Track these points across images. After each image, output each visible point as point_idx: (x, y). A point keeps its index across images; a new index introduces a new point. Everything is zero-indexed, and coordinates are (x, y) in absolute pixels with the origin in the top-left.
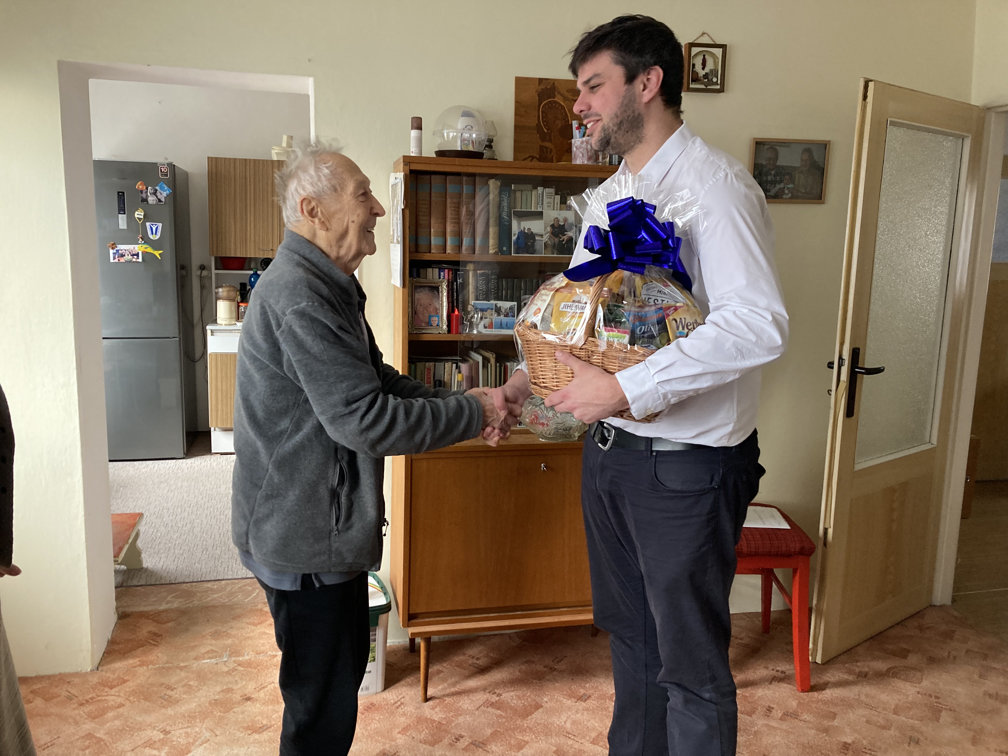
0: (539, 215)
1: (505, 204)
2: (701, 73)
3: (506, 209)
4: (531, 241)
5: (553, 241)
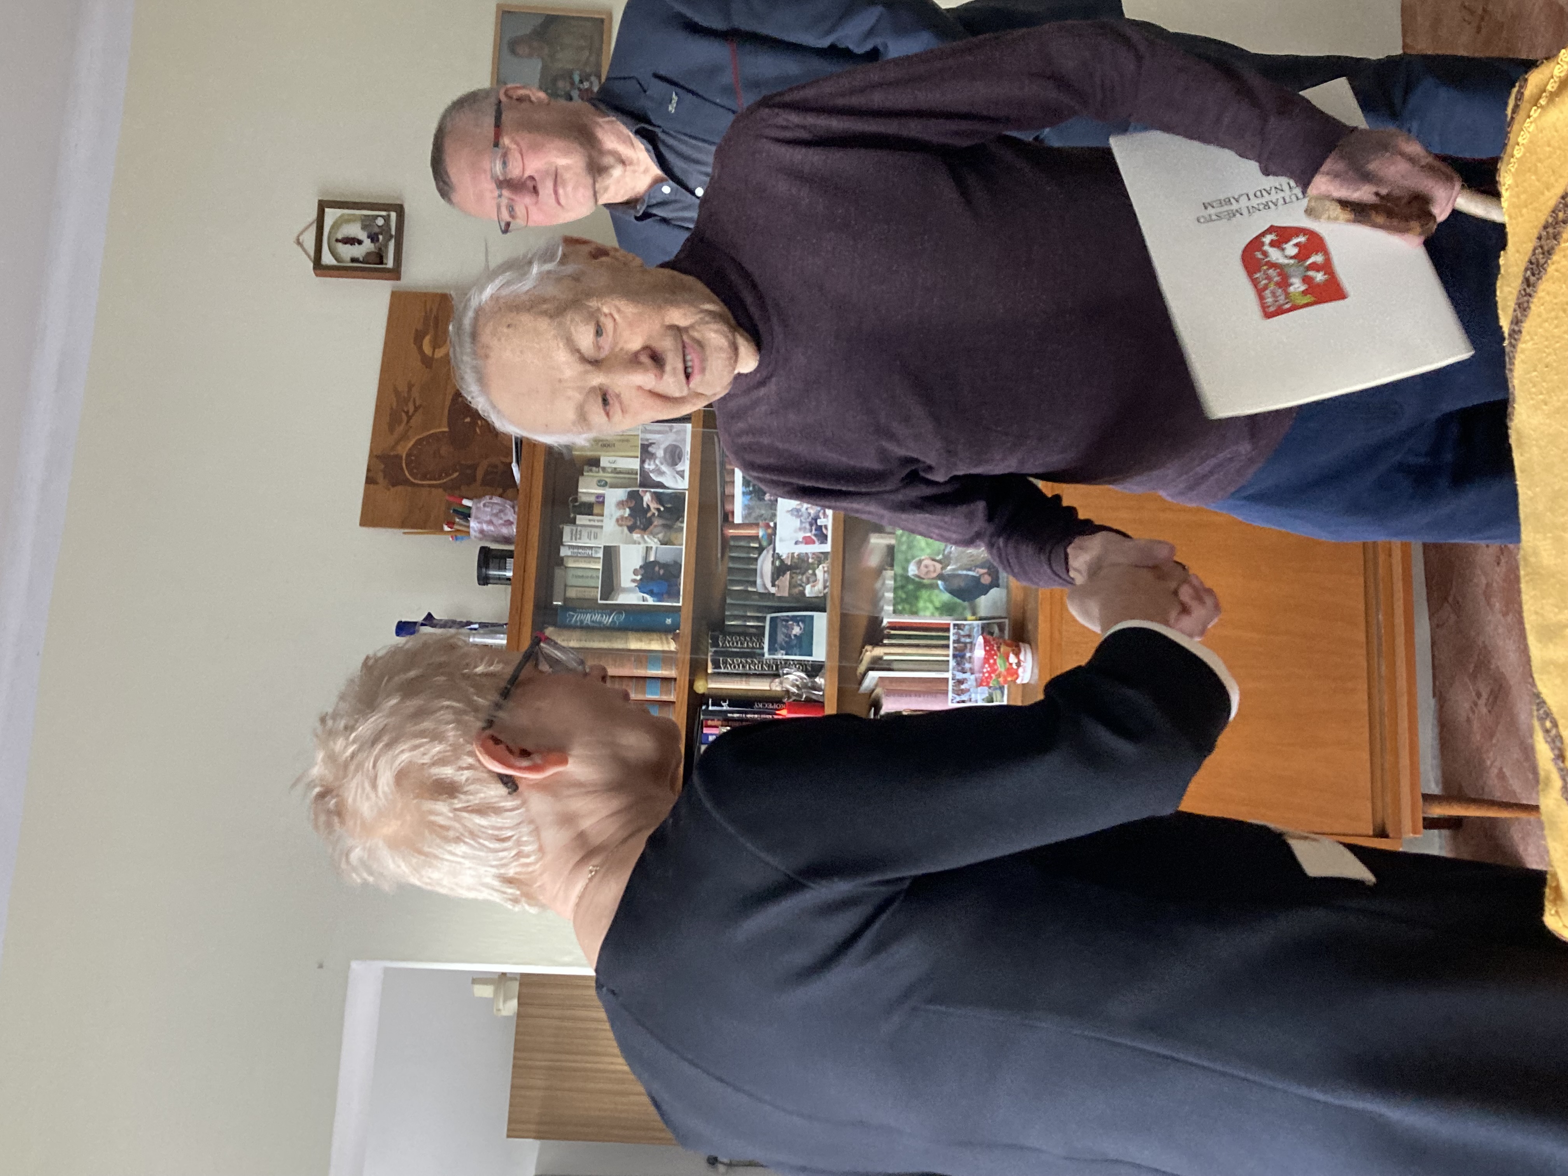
0: (610, 555)
1: (588, 618)
2: (368, 245)
3: (597, 617)
4: (657, 569)
5: (659, 529)
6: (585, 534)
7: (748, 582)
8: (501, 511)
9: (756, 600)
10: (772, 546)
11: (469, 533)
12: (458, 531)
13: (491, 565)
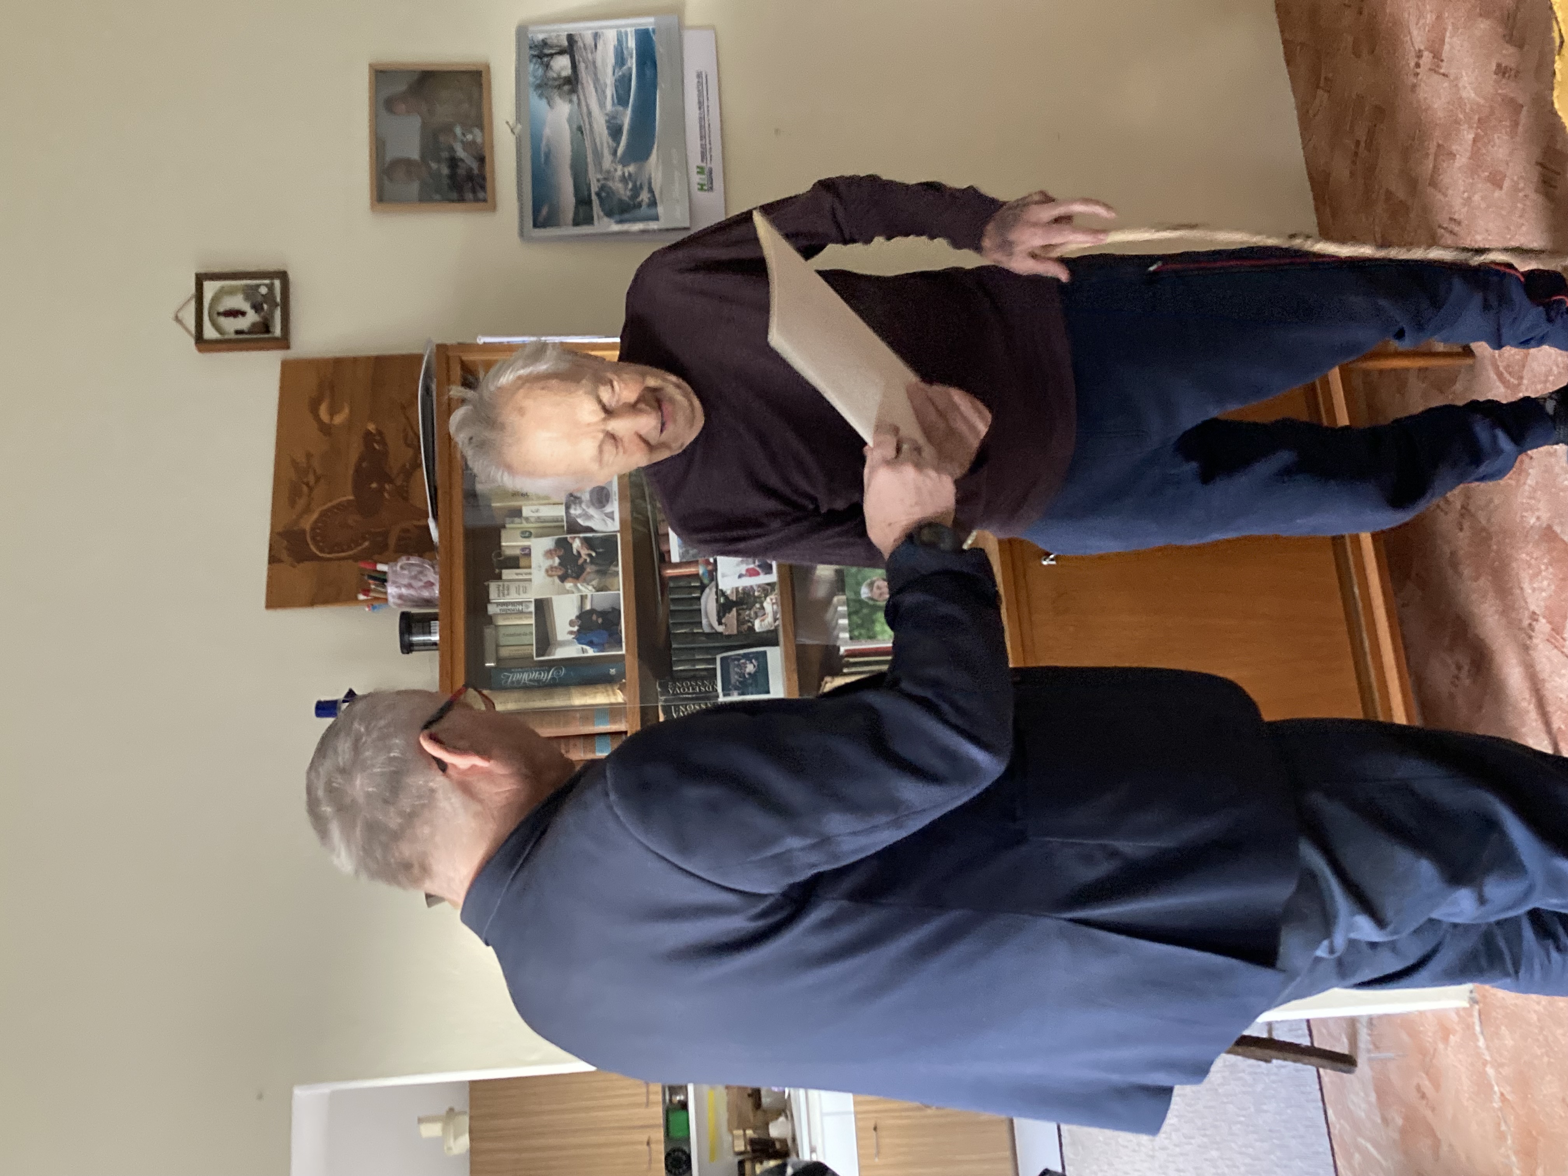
0: (542, 608)
1: (525, 677)
2: (252, 317)
3: (535, 675)
4: (594, 617)
5: (592, 576)
6: (513, 590)
7: (692, 623)
8: (421, 572)
9: (703, 642)
10: (714, 583)
11: (386, 600)
12: (376, 599)
13: (414, 630)
